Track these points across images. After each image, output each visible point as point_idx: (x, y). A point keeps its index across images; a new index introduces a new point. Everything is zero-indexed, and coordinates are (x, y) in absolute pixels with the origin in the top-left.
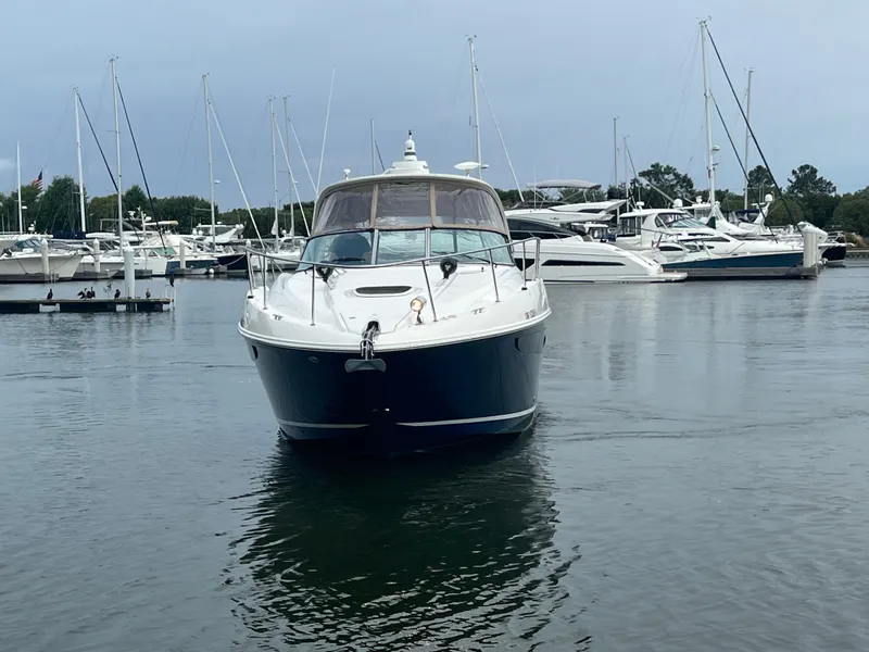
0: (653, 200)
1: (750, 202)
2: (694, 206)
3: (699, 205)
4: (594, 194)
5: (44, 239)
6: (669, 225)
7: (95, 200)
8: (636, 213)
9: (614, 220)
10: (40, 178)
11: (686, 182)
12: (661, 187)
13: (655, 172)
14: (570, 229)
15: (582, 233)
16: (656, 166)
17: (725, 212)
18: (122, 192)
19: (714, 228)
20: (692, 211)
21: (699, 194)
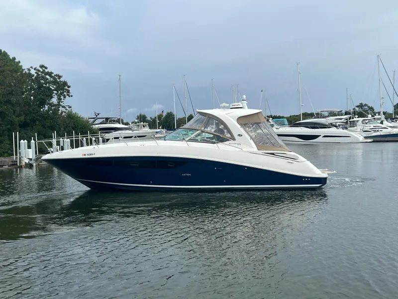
0: (361, 115)
1: (395, 115)
2: (375, 117)
3: (377, 116)
4: (340, 114)
5: (164, 131)
6: (366, 123)
7: (179, 119)
8: (355, 119)
9: (347, 122)
10: (163, 112)
11: (372, 109)
12: (364, 111)
13: (361, 106)
14: (332, 125)
15: (336, 126)
16: (361, 104)
17: (386, 119)
18: (187, 117)
19: (382, 124)
20: (375, 118)
21: (377, 113)
